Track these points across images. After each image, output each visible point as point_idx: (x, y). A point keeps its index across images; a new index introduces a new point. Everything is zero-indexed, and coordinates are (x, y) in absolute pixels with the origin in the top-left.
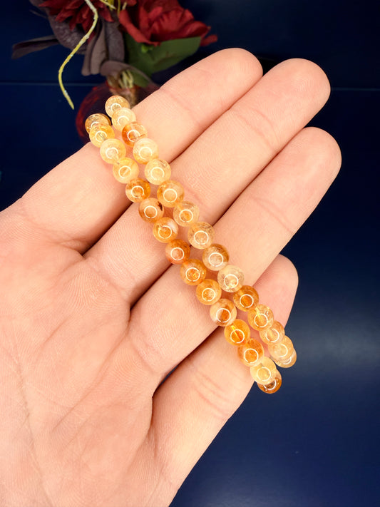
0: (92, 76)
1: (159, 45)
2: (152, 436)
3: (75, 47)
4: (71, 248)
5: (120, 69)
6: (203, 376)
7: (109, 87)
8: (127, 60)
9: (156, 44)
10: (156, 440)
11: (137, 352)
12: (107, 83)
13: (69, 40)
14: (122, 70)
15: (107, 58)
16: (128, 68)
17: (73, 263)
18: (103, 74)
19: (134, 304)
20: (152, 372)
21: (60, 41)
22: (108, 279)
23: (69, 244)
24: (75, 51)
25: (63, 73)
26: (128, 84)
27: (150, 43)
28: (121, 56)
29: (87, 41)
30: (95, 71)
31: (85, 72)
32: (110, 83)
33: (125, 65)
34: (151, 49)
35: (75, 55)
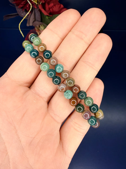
0: (30, 26)
1: (52, 16)
2: (61, 143)
3: (24, 17)
4: (25, 86)
5: (39, 24)
6: (75, 122)
7: (35, 30)
8: (42, 21)
9: (51, 16)
10: (62, 144)
11: (52, 117)
12: (35, 29)
13: (22, 14)
14: (40, 24)
15: (35, 21)
16: (42, 24)
17: (27, 91)
18: (33, 26)
19: (49, 102)
20: (58, 123)
21: (19, 15)
22: (39, 95)
23: (24, 85)
24: (24, 18)
25: (20, 26)
26: (42, 29)
27: (49, 15)
28: (40, 20)
29: (28, 15)
30: (31, 25)
31: (28, 25)
32: (36, 29)
33: (41, 23)
34: (50, 17)
35: (24, 19)
